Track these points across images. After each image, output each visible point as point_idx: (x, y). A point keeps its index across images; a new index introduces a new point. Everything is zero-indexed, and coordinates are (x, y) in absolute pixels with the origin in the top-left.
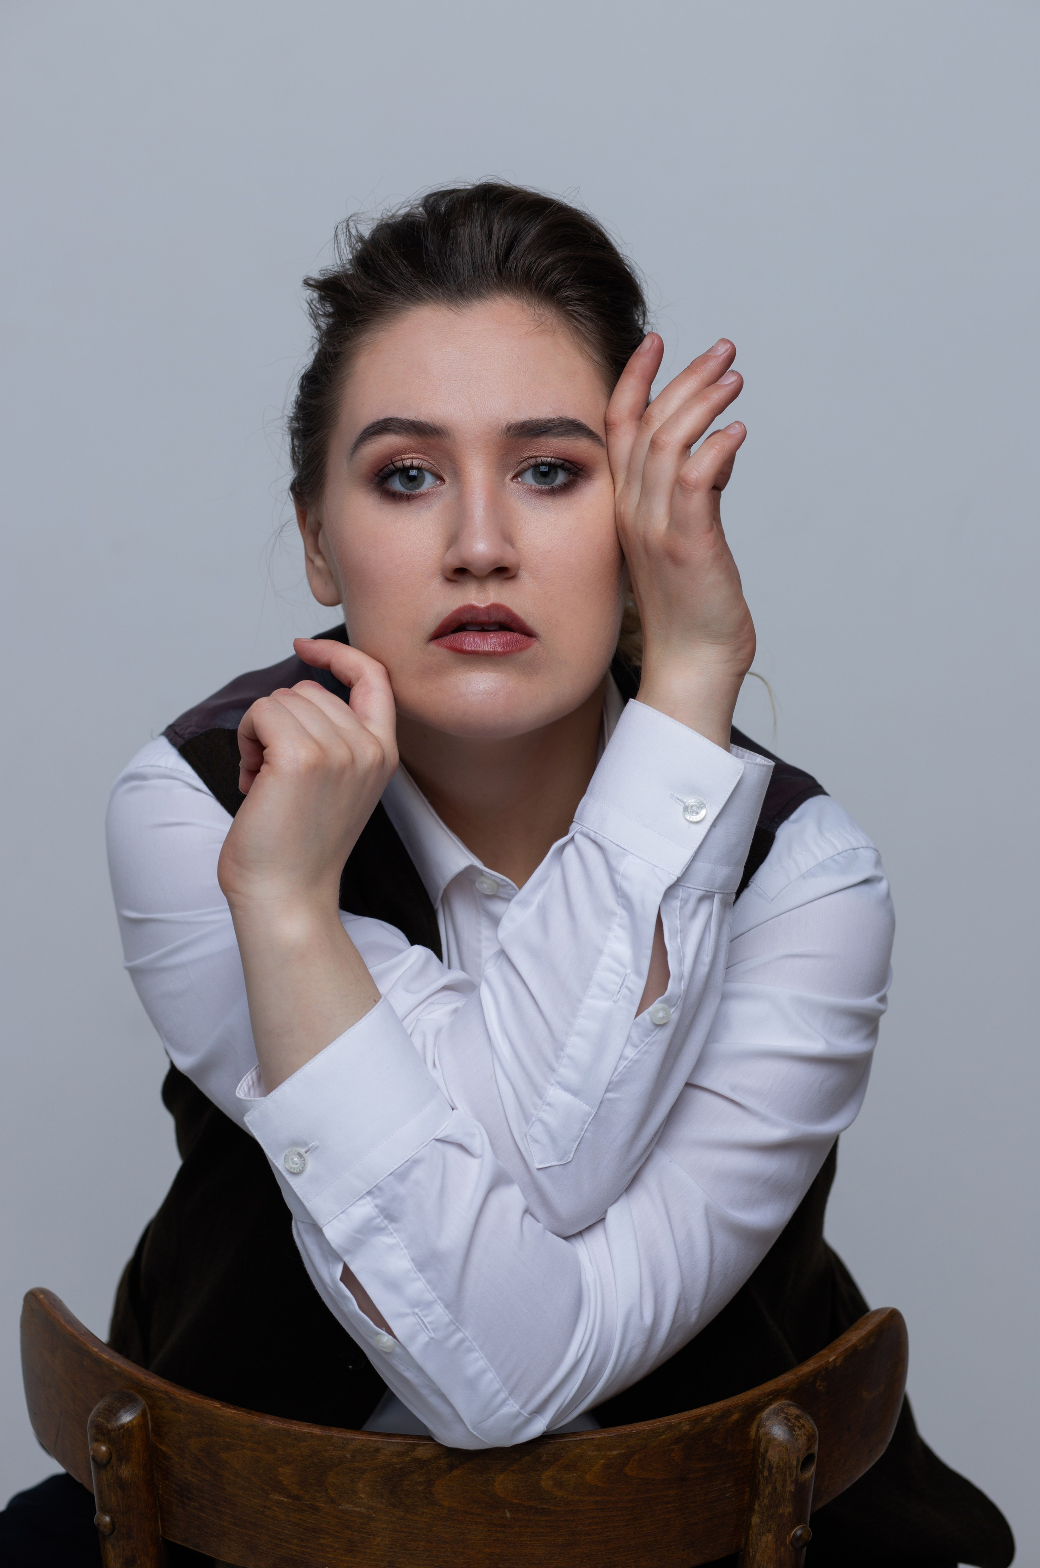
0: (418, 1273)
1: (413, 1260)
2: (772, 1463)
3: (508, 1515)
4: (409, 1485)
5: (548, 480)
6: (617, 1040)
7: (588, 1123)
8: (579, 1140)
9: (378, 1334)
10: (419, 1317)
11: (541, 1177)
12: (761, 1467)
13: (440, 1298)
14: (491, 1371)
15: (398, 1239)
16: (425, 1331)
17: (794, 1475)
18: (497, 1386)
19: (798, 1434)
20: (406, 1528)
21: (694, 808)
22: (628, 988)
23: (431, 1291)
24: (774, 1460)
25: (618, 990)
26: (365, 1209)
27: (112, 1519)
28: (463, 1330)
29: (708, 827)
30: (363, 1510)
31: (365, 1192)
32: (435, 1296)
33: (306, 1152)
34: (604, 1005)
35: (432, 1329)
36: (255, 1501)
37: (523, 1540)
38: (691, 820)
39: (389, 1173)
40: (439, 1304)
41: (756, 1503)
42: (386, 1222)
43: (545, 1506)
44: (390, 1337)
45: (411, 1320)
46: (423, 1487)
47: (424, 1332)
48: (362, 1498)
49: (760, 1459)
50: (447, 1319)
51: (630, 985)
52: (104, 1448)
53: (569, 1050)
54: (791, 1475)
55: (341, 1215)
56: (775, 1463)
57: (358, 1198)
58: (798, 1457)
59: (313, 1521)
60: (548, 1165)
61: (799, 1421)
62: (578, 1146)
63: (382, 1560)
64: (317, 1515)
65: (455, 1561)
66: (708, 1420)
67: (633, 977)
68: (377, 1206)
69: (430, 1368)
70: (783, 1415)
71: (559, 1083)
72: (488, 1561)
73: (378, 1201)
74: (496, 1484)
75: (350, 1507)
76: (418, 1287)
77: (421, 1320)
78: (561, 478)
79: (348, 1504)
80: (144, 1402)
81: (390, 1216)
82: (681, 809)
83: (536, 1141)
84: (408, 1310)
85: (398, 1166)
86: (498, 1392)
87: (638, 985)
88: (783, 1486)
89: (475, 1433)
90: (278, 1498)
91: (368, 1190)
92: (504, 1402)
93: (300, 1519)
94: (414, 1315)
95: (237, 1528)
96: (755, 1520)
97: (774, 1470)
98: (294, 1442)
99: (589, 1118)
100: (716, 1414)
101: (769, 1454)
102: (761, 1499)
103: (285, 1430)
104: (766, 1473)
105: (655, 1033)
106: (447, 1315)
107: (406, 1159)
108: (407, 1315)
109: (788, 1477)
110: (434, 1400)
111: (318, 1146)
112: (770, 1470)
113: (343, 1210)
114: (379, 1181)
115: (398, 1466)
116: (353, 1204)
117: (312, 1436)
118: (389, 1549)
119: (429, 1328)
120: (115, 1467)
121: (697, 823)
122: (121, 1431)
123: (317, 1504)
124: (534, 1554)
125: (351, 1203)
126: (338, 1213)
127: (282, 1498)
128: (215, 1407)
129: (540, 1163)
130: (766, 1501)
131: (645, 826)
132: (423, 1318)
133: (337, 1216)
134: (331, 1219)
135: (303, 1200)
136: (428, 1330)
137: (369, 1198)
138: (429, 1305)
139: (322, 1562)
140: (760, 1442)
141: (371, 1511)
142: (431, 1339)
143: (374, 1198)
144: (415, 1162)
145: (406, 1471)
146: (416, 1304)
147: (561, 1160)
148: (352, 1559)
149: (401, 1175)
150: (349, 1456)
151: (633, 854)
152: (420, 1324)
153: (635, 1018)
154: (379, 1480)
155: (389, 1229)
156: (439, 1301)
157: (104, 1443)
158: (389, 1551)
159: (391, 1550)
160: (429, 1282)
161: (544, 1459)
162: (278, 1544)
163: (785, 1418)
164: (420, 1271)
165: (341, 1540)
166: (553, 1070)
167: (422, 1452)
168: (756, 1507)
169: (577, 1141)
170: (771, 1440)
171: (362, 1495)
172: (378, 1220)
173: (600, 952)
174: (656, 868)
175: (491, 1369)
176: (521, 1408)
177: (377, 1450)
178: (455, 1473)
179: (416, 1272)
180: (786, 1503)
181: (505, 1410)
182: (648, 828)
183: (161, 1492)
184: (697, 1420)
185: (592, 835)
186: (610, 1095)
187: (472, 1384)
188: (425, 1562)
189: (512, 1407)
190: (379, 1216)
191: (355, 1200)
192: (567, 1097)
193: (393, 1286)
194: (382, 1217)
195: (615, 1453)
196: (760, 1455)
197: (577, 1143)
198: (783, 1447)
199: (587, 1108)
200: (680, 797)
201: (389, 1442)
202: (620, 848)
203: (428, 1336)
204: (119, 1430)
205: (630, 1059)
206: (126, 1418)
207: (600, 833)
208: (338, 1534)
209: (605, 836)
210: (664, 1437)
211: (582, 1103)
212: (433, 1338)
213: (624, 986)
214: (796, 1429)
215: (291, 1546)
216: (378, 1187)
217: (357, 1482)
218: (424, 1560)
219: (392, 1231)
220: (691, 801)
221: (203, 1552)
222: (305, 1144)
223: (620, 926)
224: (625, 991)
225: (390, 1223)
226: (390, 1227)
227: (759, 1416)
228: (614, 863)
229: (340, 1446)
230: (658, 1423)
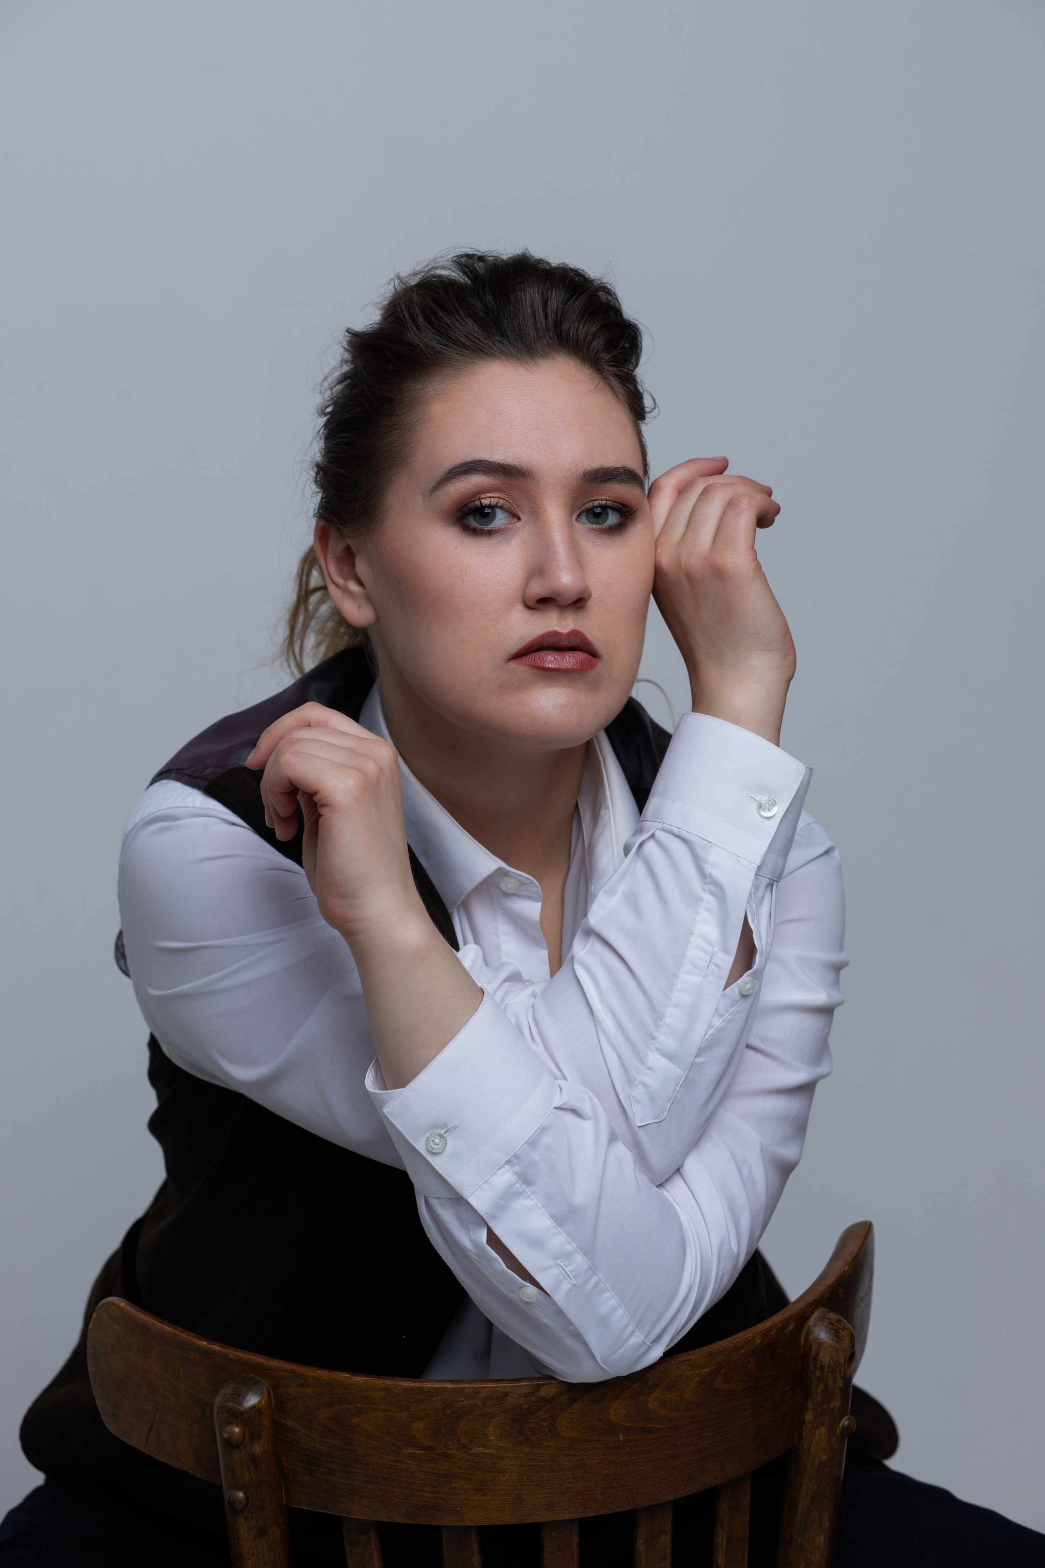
0: (558, 1228)
1: (552, 1217)
2: (824, 1363)
3: (621, 1438)
4: (535, 1422)
5: (600, 520)
6: (707, 1011)
7: (679, 1085)
8: (672, 1100)
9: (524, 1286)
10: (562, 1267)
11: (642, 1135)
12: (812, 1369)
13: (579, 1248)
14: (621, 1307)
15: (535, 1200)
16: (567, 1279)
17: (843, 1372)
18: (626, 1320)
19: (843, 1336)
20: (532, 1462)
21: (767, 805)
22: (716, 965)
23: (571, 1242)
24: (825, 1361)
25: (707, 966)
26: (505, 1177)
27: (245, 1494)
28: (598, 1274)
29: (778, 822)
30: (493, 1451)
31: (504, 1162)
32: (575, 1247)
33: (445, 1133)
34: (696, 979)
35: (573, 1277)
36: (388, 1457)
37: (634, 1459)
38: (765, 815)
39: (524, 1142)
40: (579, 1253)
41: (809, 1400)
42: (524, 1186)
43: (652, 1426)
44: (535, 1288)
45: (555, 1271)
46: (548, 1423)
47: (566, 1281)
48: (491, 1440)
49: (812, 1362)
50: (586, 1266)
51: (718, 962)
52: (237, 1430)
53: (667, 1020)
54: (840, 1372)
55: (484, 1186)
56: (827, 1363)
57: (498, 1168)
58: (845, 1355)
59: (445, 1468)
60: (647, 1123)
61: (841, 1325)
62: (671, 1105)
63: (510, 1494)
64: (449, 1462)
65: (575, 1486)
66: (773, 1332)
67: (720, 955)
68: (515, 1173)
69: (571, 1312)
70: (827, 1321)
71: (657, 1049)
72: (604, 1482)
73: (517, 1168)
74: (611, 1411)
75: (480, 1450)
76: (559, 1240)
77: (564, 1270)
78: (612, 519)
79: (479, 1447)
80: (267, 1384)
81: (526, 1180)
82: (755, 805)
83: (638, 1102)
84: (552, 1263)
85: (530, 1135)
86: (627, 1325)
87: (727, 961)
88: (834, 1383)
89: (603, 1366)
90: (411, 1451)
91: (507, 1159)
92: (631, 1334)
93: (433, 1468)
94: (557, 1266)
95: (369, 1486)
96: (809, 1417)
97: (826, 1370)
98: (427, 1398)
99: (681, 1081)
100: (779, 1326)
101: (820, 1356)
102: (814, 1397)
103: (418, 1388)
104: (818, 1374)
105: (740, 1003)
106: (586, 1262)
107: (536, 1128)
108: (551, 1267)
109: (837, 1374)
110: (569, 1341)
111: (457, 1126)
112: (822, 1371)
113: (485, 1181)
114: (516, 1150)
115: (525, 1407)
116: (494, 1173)
117: (445, 1390)
118: (516, 1484)
119: (571, 1276)
120: (248, 1446)
121: (769, 818)
122: (253, 1411)
123: (450, 1452)
124: (642, 1470)
125: (492, 1173)
126: (480, 1184)
127: (415, 1451)
128: (345, 1377)
129: (641, 1121)
130: (819, 1399)
131: (726, 822)
132: (565, 1268)
133: (480, 1187)
134: (474, 1190)
135: (446, 1177)
136: (570, 1278)
137: (507, 1167)
138: (570, 1255)
139: (454, 1504)
140: (811, 1347)
141: (500, 1451)
142: (573, 1285)
143: (512, 1166)
144: (544, 1129)
145: (533, 1410)
146: (561, 1256)
147: (657, 1118)
148: (483, 1497)
149: (533, 1143)
150: (479, 1403)
151: (718, 846)
152: (562, 1274)
153: (724, 989)
154: (508, 1422)
155: (527, 1193)
156: (579, 1251)
157: (237, 1425)
158: (517, 1486)
159: (518, 1484)
160: (569, 1234)
161: (650, 1383)
162: (411, 1494)
163: (830, 1323)
164: (559, 1226)
165: (472, 1481)
166: (653, 1038)
167: (547, 1391)
168: (810, 1405)
169: (670, 1101)
170: (820, 1344)
171: (492, 1438)
172: (517, 1185)
173: (691, 933)
174: (739, 858)
175: (622, 1305)
176: (645, 1338)
177: (506, 1395)
178: (576, 1406)
179: (556, 1228)
180: (837, 1397)
181: (633, 1341)
182: (728, 823)
183: (285, 1464)
184: (765, 1333)
185: (676, 831)
186: (699, 1060)
187: (603, 1321)
188: (549, 1490)
189: (638, 1338)
190: (518, 1182)
191: (495, 1170)
192: (664, 1062)
193: (535, 1242)
194: (520, 1182)
195: (706, 1370)
196: (812, 1358)
197: (670, 1103)
198: (833, 1348)
199: (679, 1071)
200: (754, 796)
201: (516, 1386)
202: (706, 841)
203: (570, 1283)
204: (251, 1411)
205: (715, 1027)
206: (252, 1400)
207: (684, 829)
208: (469, 1476)
209: (689, 830)
210: (742, 1351)
211: (675, 1066)
212: (574, 1285)
213: (711, 962)
214: (841, 1331)
215: (424, 1494)
216: (516, 1157)
217: (488, 1426)
218: (548, 1489)
219: (529, 1193)
220: (764, 799)
221: (332, 1513)
222: (445, 1125)
223: (707, 910)
224: (713, 967)
225: (527, 1187)
226: (527, 1191)
227: (806, 1324)
228: (702, 853)
229: (472, 1396)
230: (738, 1340)
